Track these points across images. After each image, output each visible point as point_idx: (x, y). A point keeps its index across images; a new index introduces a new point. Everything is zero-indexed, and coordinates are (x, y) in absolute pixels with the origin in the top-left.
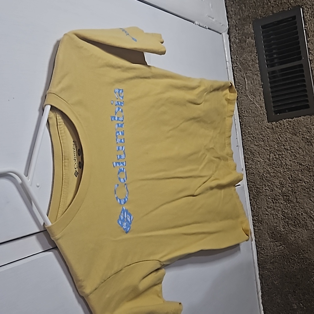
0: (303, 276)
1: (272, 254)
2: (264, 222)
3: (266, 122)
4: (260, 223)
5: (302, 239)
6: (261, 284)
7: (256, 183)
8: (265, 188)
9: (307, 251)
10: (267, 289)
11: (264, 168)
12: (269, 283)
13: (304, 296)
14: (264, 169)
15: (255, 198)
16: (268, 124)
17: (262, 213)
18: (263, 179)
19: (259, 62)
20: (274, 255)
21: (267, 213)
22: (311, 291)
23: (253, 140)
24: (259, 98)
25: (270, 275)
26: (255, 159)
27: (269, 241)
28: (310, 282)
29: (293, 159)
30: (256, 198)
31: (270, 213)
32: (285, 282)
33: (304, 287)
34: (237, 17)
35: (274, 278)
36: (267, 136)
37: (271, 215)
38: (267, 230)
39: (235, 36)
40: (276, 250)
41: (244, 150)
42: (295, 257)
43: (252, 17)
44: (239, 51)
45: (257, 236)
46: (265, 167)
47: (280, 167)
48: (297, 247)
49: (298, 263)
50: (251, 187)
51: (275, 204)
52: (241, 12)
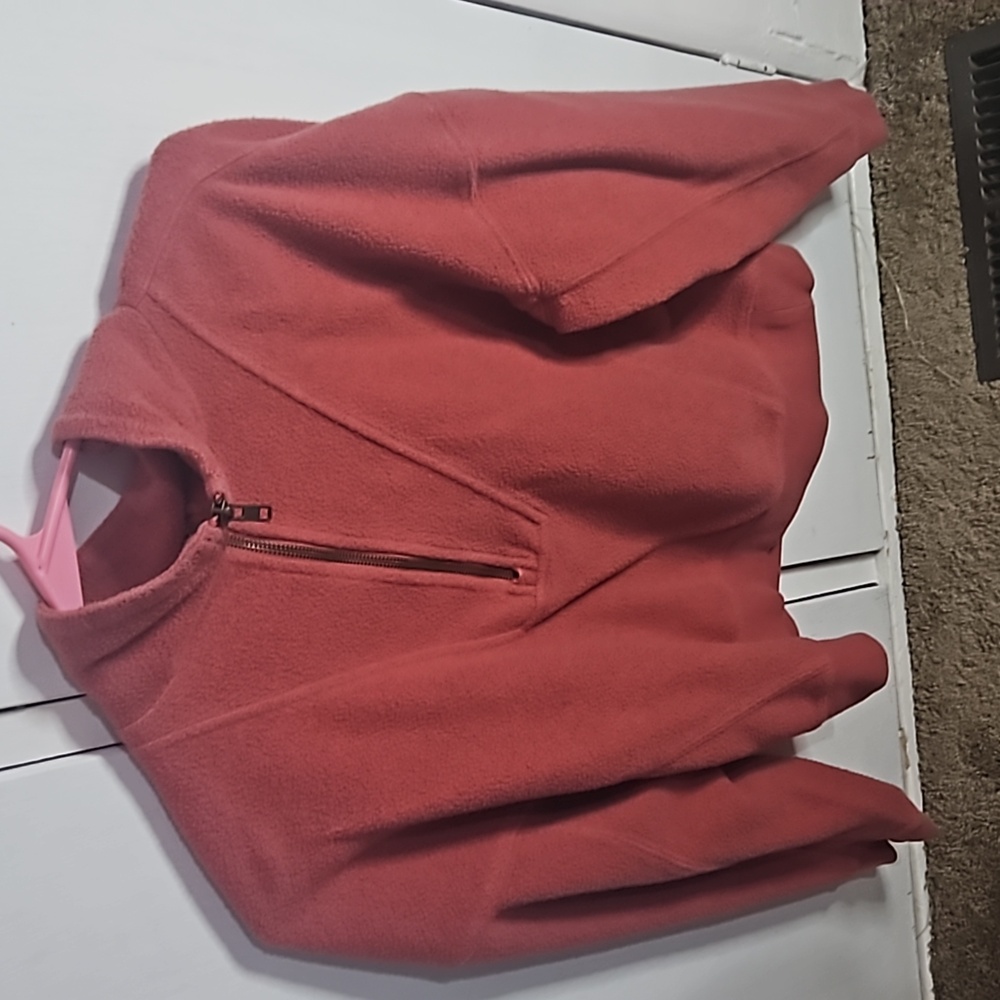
1: (970, 814)
2: (950, 710)
3: (971, 380)
4: (938, 712)
6: (932, 909)
7: (929, 580)
8: (959, 597)
10: (949, 925)
11: (958, 532)
12: (957, 908)
14: (959, 535)
15: (924, 630)
16: (979, 385)
17: (945, 681)
18: (951, 567)
19: (958, 179)
20: (975, 820)
21: (962, 681)
23: (928, 439)
24: (954, 301)
25: (961, 882)
26: (930, 503)
27: (961, 773)
30: (927, 628)
31: (970, 683)
34: (894, 28)
35: (971, 891)
36: (973, 427)
37: (972, 687)
38: (958, 737)
39: (884, 93)
40: (983, 804)
41: (897, 469)
43: (942, 28)
44: (897, 142)
45: (925, 754)
46: (962, 530)
50: (914, 593)
51: (986, 654)
52: (908, 9)
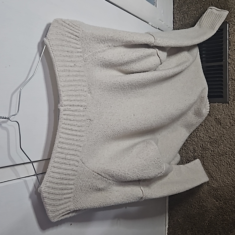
0: (200, 218)
5: (204, 192)
6: (169, 220)
8: (182, 151)
9: (205, 201)
10: (173, 224)
12: (175, 220)
13: (198, 233)
22: (204, 230)
25: (176, 214)
28: (204, 223)
29: (205, 133)
32: (187, 221)
33: (199, 226)
34: (180, 23)
35: (179, 217)
42: (196, 204)
47: (195, 138)
48: (199, 197)
49: (198, 209)
52: (184, 19)
